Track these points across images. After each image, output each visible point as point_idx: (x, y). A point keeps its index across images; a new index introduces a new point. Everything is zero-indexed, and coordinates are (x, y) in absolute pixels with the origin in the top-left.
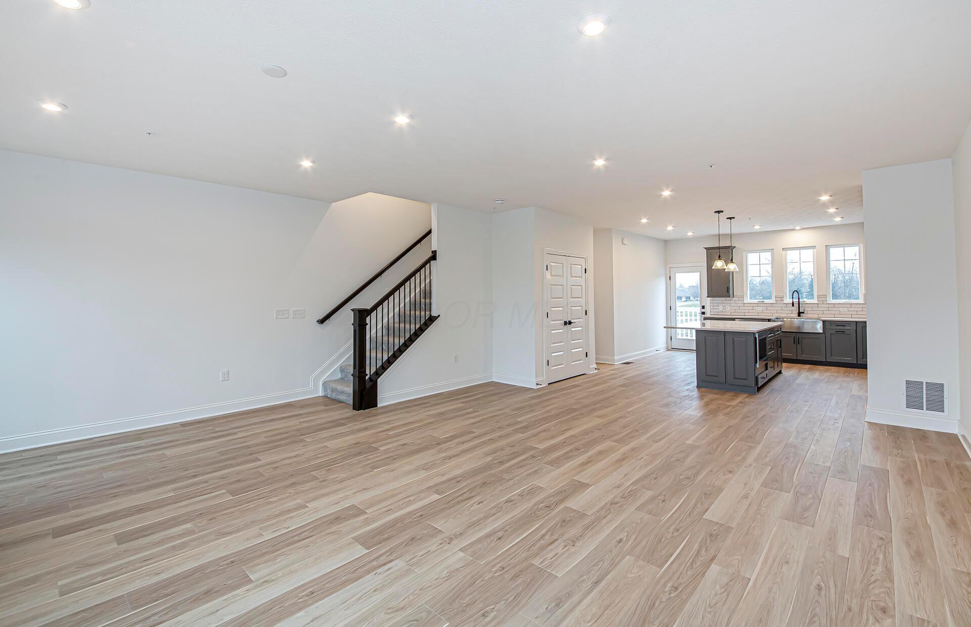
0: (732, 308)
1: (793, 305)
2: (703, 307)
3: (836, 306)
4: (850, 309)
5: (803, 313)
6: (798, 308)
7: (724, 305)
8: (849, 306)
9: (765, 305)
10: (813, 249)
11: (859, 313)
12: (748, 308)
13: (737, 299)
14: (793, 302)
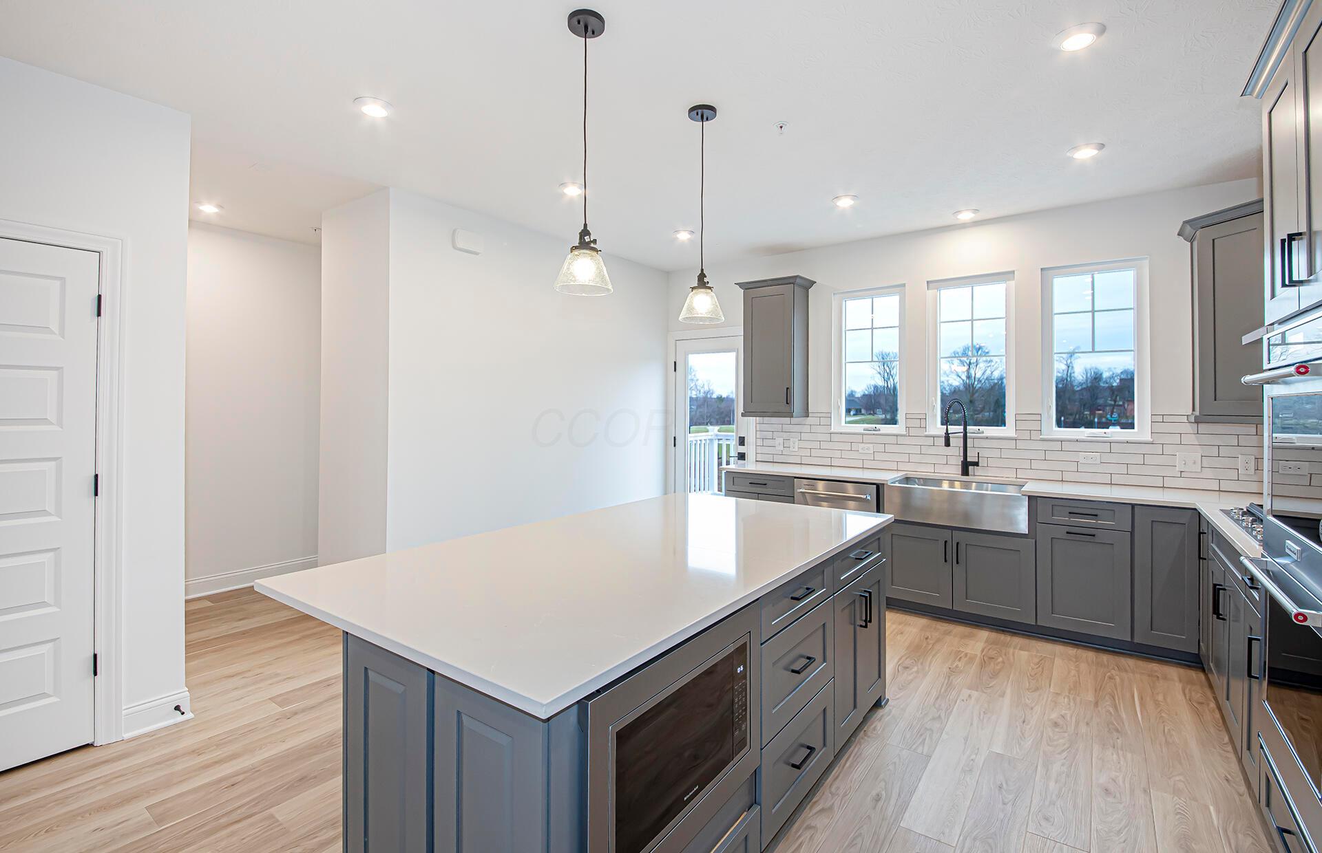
0: (803, 444)
1: (947, 444)
2: (742, 441)
3: (1066, 446)
4: (1106, 458)
5: (976, 464)
6: (962, 449)
7: (785, 435)
8: (1106, 447)
9: (880, 439)
10: (1005, 281)
11: (1132, 470)
12: (842, 446)
13: (816, 421)
14: (947, 433)
